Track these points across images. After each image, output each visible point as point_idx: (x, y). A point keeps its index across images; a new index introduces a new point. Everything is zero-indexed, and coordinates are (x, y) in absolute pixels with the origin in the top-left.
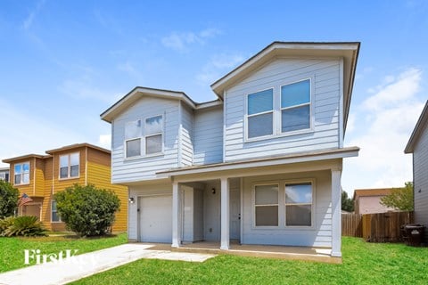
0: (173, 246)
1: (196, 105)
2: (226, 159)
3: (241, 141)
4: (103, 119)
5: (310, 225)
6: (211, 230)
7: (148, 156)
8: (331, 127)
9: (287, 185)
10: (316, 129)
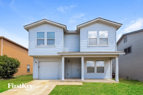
0: (62, 80)
1: (67, 31)
2: (81, 51)
3: (86, 46)
4: (25, 28)
5: (104, 72)
6: (68, 74)
7: (48, 46)
8: (113, 45)
9: (97, 61)
10: (110, 45)
